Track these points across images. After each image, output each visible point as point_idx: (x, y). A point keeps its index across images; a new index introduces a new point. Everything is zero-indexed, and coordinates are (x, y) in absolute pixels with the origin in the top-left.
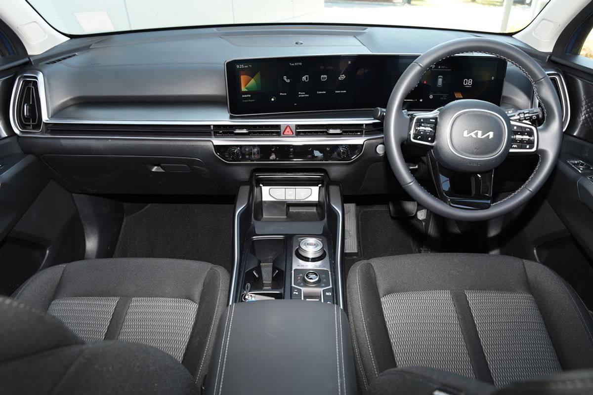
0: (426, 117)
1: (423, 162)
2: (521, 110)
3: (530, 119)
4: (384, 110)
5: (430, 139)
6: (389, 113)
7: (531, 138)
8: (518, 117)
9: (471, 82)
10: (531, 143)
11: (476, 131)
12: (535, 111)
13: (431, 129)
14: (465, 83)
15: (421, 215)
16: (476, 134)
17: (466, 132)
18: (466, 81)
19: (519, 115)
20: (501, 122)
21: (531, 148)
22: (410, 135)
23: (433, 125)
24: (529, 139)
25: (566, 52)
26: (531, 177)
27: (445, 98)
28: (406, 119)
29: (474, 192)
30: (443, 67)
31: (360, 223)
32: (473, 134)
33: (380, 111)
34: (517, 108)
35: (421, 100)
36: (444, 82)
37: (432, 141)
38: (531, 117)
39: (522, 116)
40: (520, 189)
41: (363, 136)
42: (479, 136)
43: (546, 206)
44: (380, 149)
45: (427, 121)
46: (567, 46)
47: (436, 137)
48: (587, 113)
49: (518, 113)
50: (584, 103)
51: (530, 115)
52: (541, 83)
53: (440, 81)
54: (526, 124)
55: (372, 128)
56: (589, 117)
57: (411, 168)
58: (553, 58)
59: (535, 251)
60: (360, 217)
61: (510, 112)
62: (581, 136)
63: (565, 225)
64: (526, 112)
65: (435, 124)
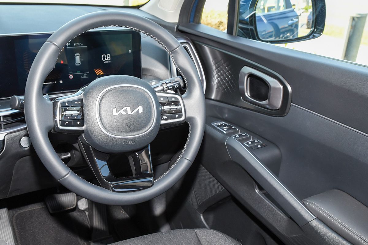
0: (70, 100)
1: (75, 149)
2: (162, 80)
3: (173, 88)
4: (22, 97)
5: (78, 123)
6: (27, 100)
7: (179, 107)
8: (162, 88)
9: (110, 57)
10: (179, 112)
11: (125, 108)
12: (176, 80)
13: (78, 113)
14: (104, 59)
15: (83, 205)
16: (126, 111)
17: (115, 110)
18: (104, 56)
19: (162, 85)
20: (148, 95)
21: (180, 117)
22: (56, 122)
23: (79, 108)
24: (176, 109)
25: (190, 22)
26: (185, 146)
27: (86, 77)
28: (48, 104)
29: (134, 172)
30: (78, 44)
31: (16, 229)
32: (122, 111)
33: (18, 99)
34: (159, 79)
35: (61, 82)
36: (82, 60)
37: (82, 125)
38: (173, 87)
39: (165, 86)
40: (178, 159)
41: (3, 130)
42: (129, 112)
43: (203, 171)
44: (24, 143)
45: (72, 104)
46: (189, 16)
47: (85, 120)
48: (219, 76)
49: (161, 84)
50: (214, 68)
51: (172, 84)
52: (176, 52)
53: (78, 60)
54: (171, 94)
55: (10, 120)
56: (222, 80)
57: (63, 157)
58: (181, 28)
59: (202, 217)
60: (14, 222)
61: (153, 84)
62: (218, 98)
63: (223, 186)
64: (168, 82)
65: (81, 106)
